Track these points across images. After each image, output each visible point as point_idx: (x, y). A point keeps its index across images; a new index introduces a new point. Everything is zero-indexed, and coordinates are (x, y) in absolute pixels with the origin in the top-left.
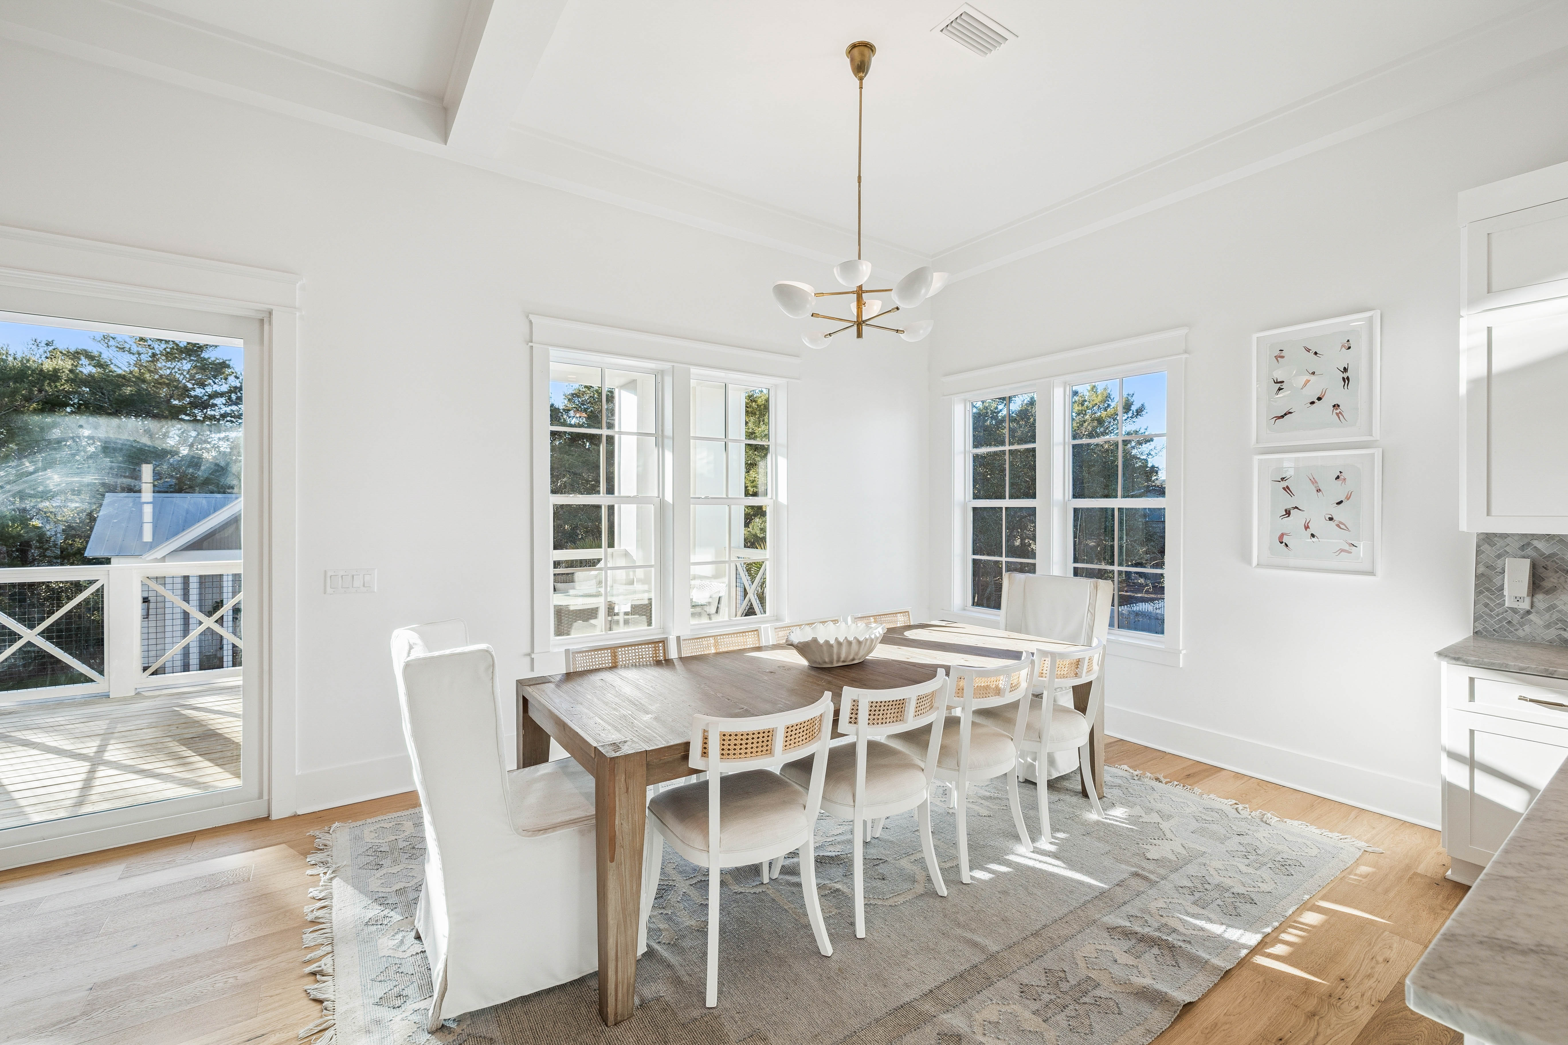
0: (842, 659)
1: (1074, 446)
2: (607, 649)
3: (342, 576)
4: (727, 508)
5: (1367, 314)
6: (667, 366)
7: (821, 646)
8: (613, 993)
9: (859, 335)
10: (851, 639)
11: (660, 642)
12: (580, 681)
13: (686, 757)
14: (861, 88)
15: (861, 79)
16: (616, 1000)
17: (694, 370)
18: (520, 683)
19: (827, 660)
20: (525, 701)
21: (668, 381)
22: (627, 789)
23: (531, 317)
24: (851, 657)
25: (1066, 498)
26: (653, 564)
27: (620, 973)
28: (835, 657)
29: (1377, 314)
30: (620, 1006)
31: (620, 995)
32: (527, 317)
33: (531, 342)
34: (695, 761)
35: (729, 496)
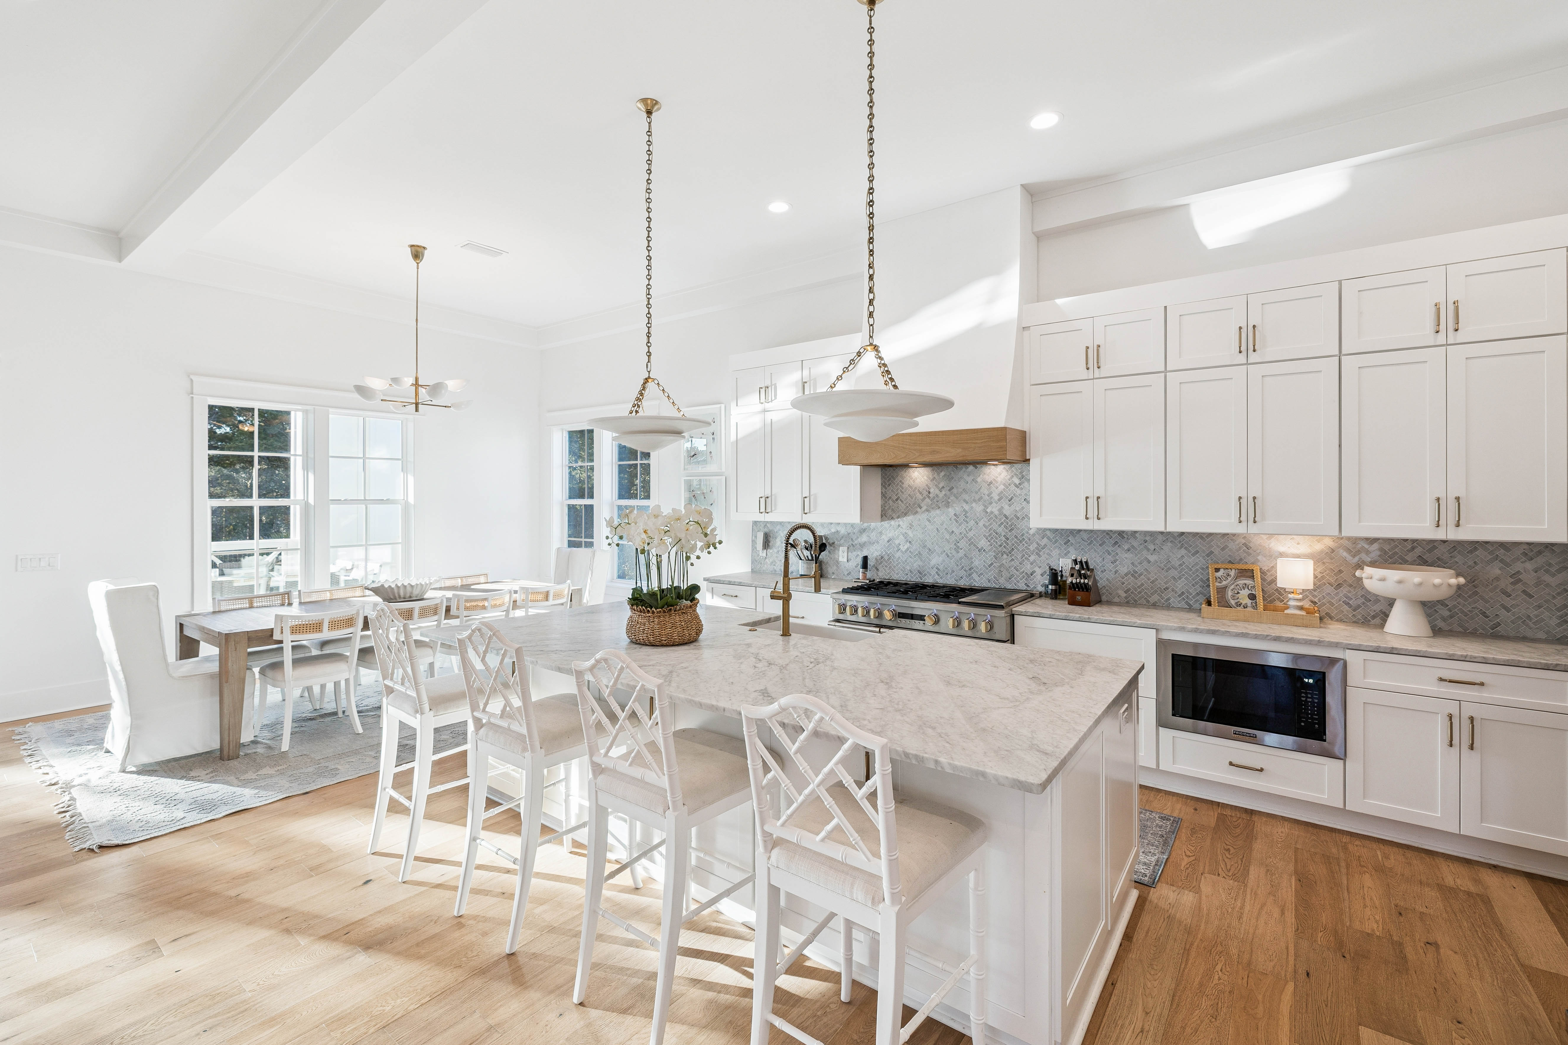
0: (402, 596)
1: (619, 465)
2: (245, 599)
3: (31, 559)
4: (364, 506)
5: (718, 406)
6: (308, 407)
7: (386, 589)
8: (227, 745)
9: (417, 410)
10: (406, 584)
11: (286, 594)
12: (221, 614)
13: (272, 635)
14: (418, 268)
15: (418, 263)
16: (229, 749)
17: (331, 410)
18: (177, 617)
19: (392, 597)
20: (181, 625)
21: (311, 416)
22: (236, 648)
23: (192, 377)
24: (408, 595)
25: (614, 499)
26: (299, 547)
27: (231, 737)
28: (397, 595)
29: (723, 406)
30: (231, 752)
31: (231, 747)
32: (189, 376)
33: (192, 394)
34: (276, 636)
35: (367, 499)
